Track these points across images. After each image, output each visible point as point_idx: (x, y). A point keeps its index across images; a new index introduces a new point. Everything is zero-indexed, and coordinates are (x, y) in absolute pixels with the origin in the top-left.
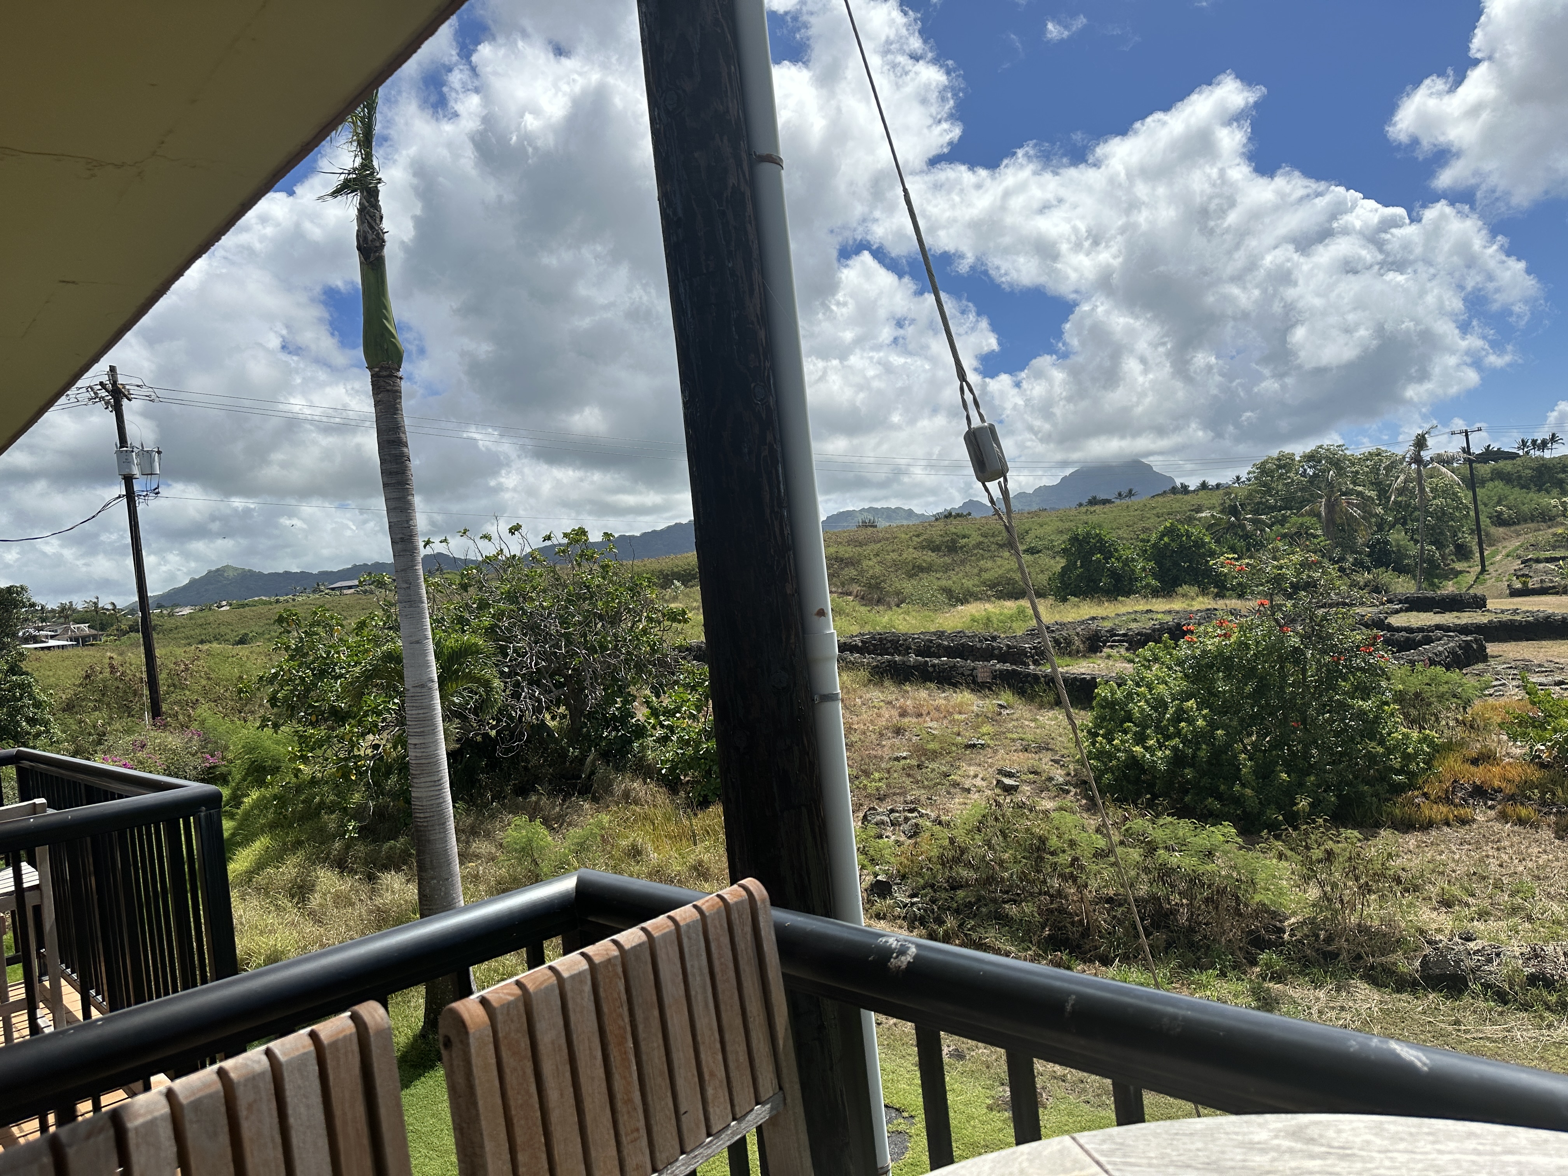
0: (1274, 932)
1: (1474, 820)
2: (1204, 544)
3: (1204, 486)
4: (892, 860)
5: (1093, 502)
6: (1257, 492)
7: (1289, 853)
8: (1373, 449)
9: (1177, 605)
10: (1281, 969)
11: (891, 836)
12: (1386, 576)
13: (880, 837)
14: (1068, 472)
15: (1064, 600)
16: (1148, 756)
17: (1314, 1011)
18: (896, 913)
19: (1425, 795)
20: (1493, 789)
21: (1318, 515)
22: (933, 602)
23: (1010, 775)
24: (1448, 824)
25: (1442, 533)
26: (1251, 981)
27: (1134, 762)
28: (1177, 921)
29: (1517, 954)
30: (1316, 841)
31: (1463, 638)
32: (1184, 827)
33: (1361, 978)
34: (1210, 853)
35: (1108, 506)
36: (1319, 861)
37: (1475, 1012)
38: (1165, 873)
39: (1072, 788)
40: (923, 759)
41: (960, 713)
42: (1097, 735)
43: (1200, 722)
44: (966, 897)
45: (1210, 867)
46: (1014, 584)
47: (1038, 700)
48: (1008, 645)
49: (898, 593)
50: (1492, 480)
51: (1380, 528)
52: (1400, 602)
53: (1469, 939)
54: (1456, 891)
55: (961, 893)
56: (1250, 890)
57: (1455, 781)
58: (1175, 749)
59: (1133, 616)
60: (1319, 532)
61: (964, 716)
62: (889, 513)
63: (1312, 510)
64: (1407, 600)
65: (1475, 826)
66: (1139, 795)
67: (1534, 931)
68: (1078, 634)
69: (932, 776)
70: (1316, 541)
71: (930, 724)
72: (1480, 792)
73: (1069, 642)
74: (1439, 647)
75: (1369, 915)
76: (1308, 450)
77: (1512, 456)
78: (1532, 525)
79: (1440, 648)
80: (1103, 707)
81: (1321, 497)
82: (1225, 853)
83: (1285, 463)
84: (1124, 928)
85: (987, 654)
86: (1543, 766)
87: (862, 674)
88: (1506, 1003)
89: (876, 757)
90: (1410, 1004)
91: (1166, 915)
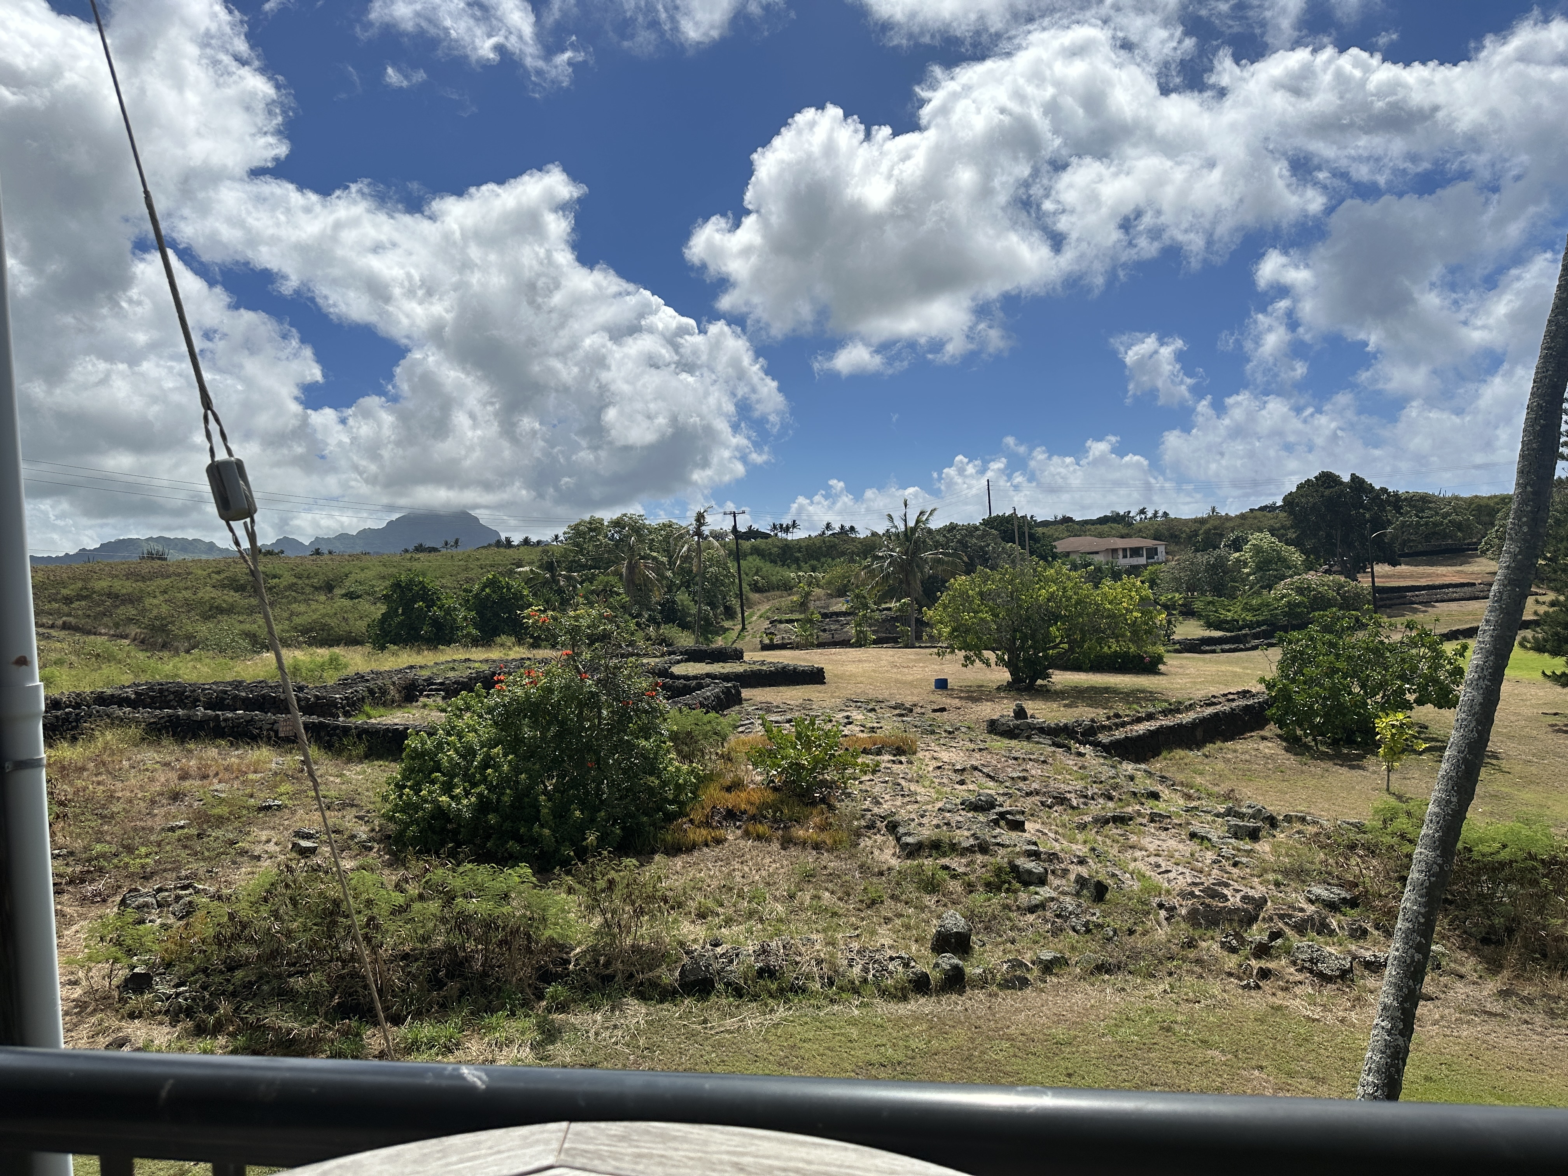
0: (561, 964)
1: (726, 840)
2: (522, 597)
3: (526, 542)
4: (156, 947)
5: (420, 549)
6: (571, 551)
7: (577, 886)
8: (665, 521)
9: (495, 654)
10: (565, 999)
11: (156, 920)
12: (670, 631)
13: (142, 922)
14: (395, 516)
15: (383, 648)
16: (454, 805)
17: (591, 1034)
18: (156, 1008)
19: (691, 821)
20: (741, 812)
21: (621, 575)
22: (233, 648)
23: (308, 837)
24: (707, 845)
25: (715, 596)
26: (538, 1015)
27: (440, 813)
28: (472, 967)
29: (751, 952)
30: (601, 872)
31: (726, 684)
32: (483, 873)
33: (632, 996)
34: (506, 895)
35: (432, 554)
36: (603, 891)
37: (719, 1009)
38: (462, 922)
39: (376, 845)
40: (205, 826)
41: (255, 772)
42: (404, 787)
43: (505, 767)
44: (246, 976)
45: (506, 909)
46: (329, 630)
47: (346, 754)
48: (316, 696)
49: (189, 637)
50: (751, 554)
51: (670, 591)
52: (682, 654)
53: (716, 945)
54: (710, 903)
55: (239, 974)
56: (541, 927)
57: (714, 807)
58: (480, 795)
59: (451, 665)
60: (621, 591)
61: (259, 775)
62: (184, 545)
63: (616, 570)
64: (686, 652)
65: (726, 845)
66: (443, 844)
67: (764, 930)
68: (394, 683)
69: (215, 845)
70: (618, 598)
71: (218, 787)
72: (731, 815)
73: (384, 691)
74: (707, 692)
75: (642, 935)
76: (615, 517)
77: (766, 536)
78: (778, 593)
79: (708, 694)
80: (413, 759)
81: (624, 559)
82: (520, 893)
83: (595, 527)
84: (419, 983)
86: (776, 789)
87: (134, 731)
88: (741, 997)
89: (143, 829)
90: (670, 1011)
91: (461, 964)
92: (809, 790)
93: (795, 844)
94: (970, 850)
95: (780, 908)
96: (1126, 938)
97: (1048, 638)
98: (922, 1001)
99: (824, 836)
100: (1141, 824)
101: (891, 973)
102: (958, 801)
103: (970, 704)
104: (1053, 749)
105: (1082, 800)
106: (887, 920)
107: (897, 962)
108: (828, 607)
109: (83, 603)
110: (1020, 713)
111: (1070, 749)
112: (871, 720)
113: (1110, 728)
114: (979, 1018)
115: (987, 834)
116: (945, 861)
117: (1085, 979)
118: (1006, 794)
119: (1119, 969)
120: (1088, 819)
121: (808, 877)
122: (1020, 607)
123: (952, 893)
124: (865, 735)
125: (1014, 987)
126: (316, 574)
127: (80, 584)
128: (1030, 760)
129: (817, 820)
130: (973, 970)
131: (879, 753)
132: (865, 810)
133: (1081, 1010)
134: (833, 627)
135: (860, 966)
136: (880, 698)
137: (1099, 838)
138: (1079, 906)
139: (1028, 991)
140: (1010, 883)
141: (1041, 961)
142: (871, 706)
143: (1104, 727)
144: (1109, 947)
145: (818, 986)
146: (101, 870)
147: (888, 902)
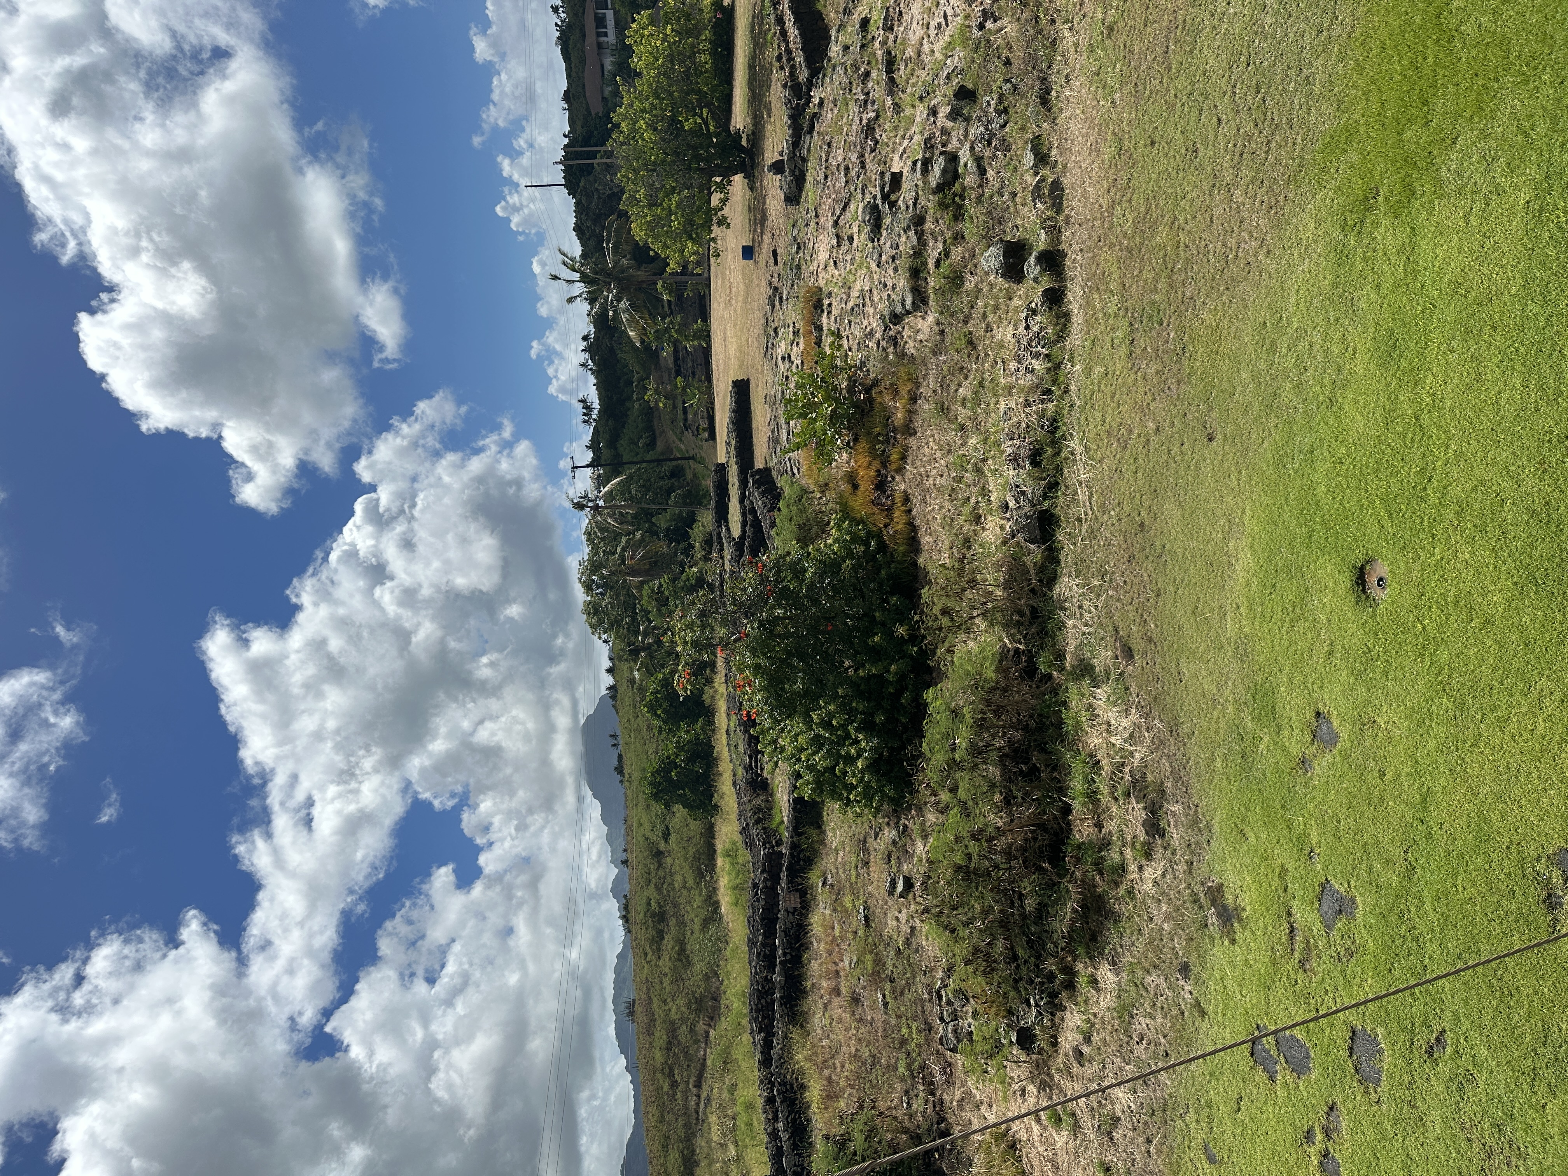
0: (1019, 657)
1: (905, 491)
3: (610, 671)
4: (993, 1023)
5: (620, 770)
6: (617, 633)
7: (947, 645)
8: (583, 540)
9: (722, 706)
10: (1052, 653)
11: (968, 1022)
12: (697, 534)
13: (970, 1035)
14: (588, 793)
15: (716, 807)
16: (866, 755)
17: (1086, 630)
18: (1049, 1023)
19: (886, 526)
20: (878, 476)
21: (642, 583)
22: (717, 941)
23: (893, 884)
24: (910, 511)
25: (660, 488)
26: (1066, 680)
27: (874, 766)
28: (1018, 741)
29: (1015, 473)
30: (934, 621)
31: (750, 484)
32: (933, 732)
33: (1051, 590)
34: (953, 712)
35: (625, 760)
36: (952, 619)
37: (1068, 506)
38: (976, 751)
39: (902, 822)
40: (883, 976)
41: (833, 928)
42: (848, 799)
43: (831, 707)
44: (1022, 946)
45: (967, 711)
46: (700, 854)
47: (816, 846)
48: (762, 872)
49: (707, 978)
50: (616, 448)
51: (656, 534)
52: (720, 526)
53: (1007, 506)
54: (966, 510)
55: (1020, 952)
56: (984, 678)
57: (873, 503)
58: (858, 730)
59: (732, 748)
60: (657, 582)
61: (836, 925)
62: (618, 984)
63: (637, 588)
64: (718, 522)
65: (910, 491)
66: (904, 770)
67: (994, 458)
68: (750, 800)
69: (901, 967)
70: (665, 586)
71: (847, 963)
72: (881, 485)
73: (758, 810)
74: (759, 504)
75: (994, 580)
76: (583, 590)
77: (596, 431)
78: (656, 423)
79: (760, 503)
80: (822, 792)
81: (625, 580)
82: (952, 698)
83: (592, 609)
84: (1033, 790)
85: (771, 892)
86: (856, 440)
87: (795, 1034)
88: (1057, 484)
89: (885, 1030)
90: (1068, 553)
91: (1016, 751)
92: (856, 405)
93: (911, 421)
94: (920, 235)
95: (973, 441)
96: (1014, 69)
97: (696, 132)
98: (1070, 296)
99: (904, 390)
100: (895, 42)
101: (1041, 329)
102: (870, 245)
103: (768, 223)
104: (815, 134)
105: (869, 106)
106: (989, 329)
107: (1031, 323)
108: (669, 370)
109: (676, 1072)
110: (778, 168)
111: (815, 114)
112: (786, 334)
113: (793, 68)
114: (1090, 237)
115: (904, 216)
116: (931, 263)
117: (1055, 119)
118: (863, 191)
119: (1045, 79)
120: (889, 101)
121: (943, 410)
122: (663, 161)
123: (963, 258)
124: (802, 341)
125: (1061, 197)
126: (646, 865)
127: (659, 1075)
128: (827, 161)
129: (887, 398)
130: (1041, 241)
131: (819, 328)
132: (878, 347)
133: (1087, 125)
134: (690, 364)
135: (1033, 361)
136: (762, 321)
137: (908, 91)
138: (979, 120)
139: (1065, 181)
140: (955, 195)
141: (1035, 165)
142: (771, 332)
143: (792, 74)
144: (1023, 88)
145: (1050, 405)
146: (923, 1067)
147: (970, 327)
